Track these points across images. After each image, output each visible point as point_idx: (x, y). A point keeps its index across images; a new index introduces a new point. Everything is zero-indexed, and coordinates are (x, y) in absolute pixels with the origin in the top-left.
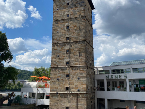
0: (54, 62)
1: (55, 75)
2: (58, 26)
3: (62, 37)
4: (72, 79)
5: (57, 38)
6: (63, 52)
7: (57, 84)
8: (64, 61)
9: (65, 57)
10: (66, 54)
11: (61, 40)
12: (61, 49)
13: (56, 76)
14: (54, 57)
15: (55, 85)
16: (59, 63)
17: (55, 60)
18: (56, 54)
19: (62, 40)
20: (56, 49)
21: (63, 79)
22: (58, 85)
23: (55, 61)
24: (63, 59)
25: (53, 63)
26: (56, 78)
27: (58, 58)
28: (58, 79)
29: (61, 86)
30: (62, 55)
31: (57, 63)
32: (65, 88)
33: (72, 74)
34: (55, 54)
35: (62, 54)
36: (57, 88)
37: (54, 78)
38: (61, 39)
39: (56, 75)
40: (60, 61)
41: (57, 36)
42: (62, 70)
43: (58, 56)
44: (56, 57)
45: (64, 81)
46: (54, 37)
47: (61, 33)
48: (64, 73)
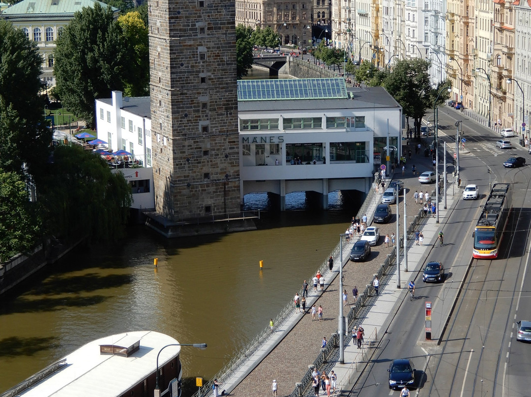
0: (179, 127)
1: (181, 152)
2: (182, 53)
3: (191, 77)
4: (214, 158)
5: (181, 78)
6: (194, 107)
7: (187, 169)
8: (198, 125)
9: (199, 117)
10: (202, 111)
11: (189, 83)
12: (191, 101)
13: (185, 155)
14: (175, 118)
15: (182, 171)
16: (189, 129)
17: (180, 124)
18: (182, 111)
19: (192, 83)
20: (181, 102)
21: (197, 160)
22: (189, 170)
23: (180, 127)
24: (196, 121)
25: (177, 130)
26: (184, 158)
27: (186, 119)
28: (188, 160)
29: (195, 172)
30: (193, 114)
31: (184, 129)
32: (203, 175)
33: (214, 150)
34: (178, 112)
35: (195, 111)
36: (188, 176)
37: (181, 158)
38: (191, 80)
39: (184, 152)
40: (190, 126)
41: (181, 72)
42: (194, 142)
43: (186, 115)
44: (181, 118)
45: (199, 163)
46: (174, 76)
47: (188, 67)
48: (201, 148)
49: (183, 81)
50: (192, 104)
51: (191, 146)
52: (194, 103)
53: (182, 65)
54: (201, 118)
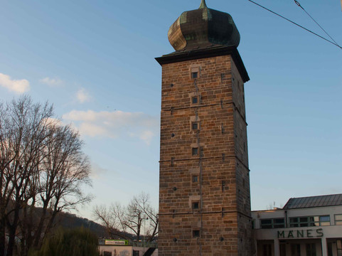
0: (166, 201)
1: (168, 231)
2: (174, 123)
3: (182, 148)
4: (207, 240)
5: (171, 149)
6: (184, 180)
8: (188, 200)
9: (190, 191)
10: (193, 185)
11: (180, 154)
12: (181, 173)
14: (162, 192)
16: (178, 204)
17: (168, 198)
18: (170, 184)
19: (183, 154)
20: (170, 174)
21: (186, 241)
23: (168, 201)
24: (186, 196)
25: (164, 205)
26: (171, 237)
27: (174, 193)
28: (176, 240)
30: (182, 187)
31: (172, 204)
33: (206, 230)
34: (166, 186)
35: (184, 185)
37: (167, 237)
38: (181, 151)
39: (171, 231)
40: (179, 201)
41: (171, 143)
42: (183, 220)
43: (175, 189)
44: (170, 191)
45: (188, 244)
46: (164, 147)
47: (179, 137)
48: (190, 227)
49: (173, 152)
50: (181, 176)
51: (179, 224)
52: (184, 176)
53: (173, 136)
54: (192, 193)
